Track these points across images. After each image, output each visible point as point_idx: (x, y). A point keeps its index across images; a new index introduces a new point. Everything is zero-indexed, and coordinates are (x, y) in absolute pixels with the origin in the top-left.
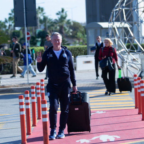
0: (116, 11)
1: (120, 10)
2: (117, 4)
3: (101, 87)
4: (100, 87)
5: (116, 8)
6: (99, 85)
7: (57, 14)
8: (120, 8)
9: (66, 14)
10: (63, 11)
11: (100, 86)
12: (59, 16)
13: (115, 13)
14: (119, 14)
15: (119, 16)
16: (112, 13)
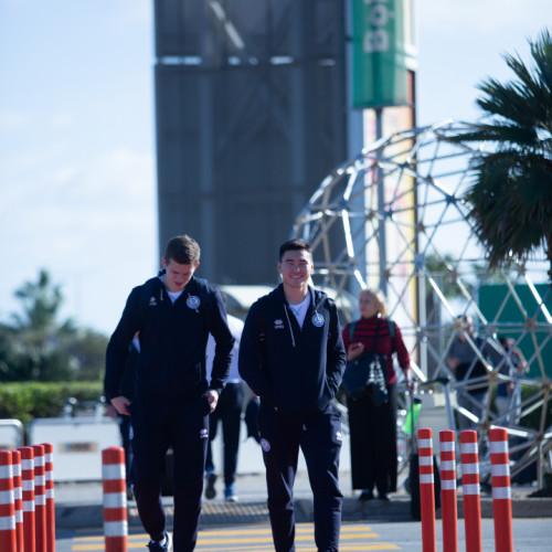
0: (312, 223)
1: (326, 218)
2: (318, 194)
3: (257, 516)
4: (251, 516)
5: (312, 208)
6: (250, 508)
7: (21, 294)
8: (329, 213)
9: (57, 294)
10: (44, 280)
11: (253, 513)
12: (30, 303)
13: (307, 229)
14: (324, 236)
15: (321, 243)
16: (296, 228)
